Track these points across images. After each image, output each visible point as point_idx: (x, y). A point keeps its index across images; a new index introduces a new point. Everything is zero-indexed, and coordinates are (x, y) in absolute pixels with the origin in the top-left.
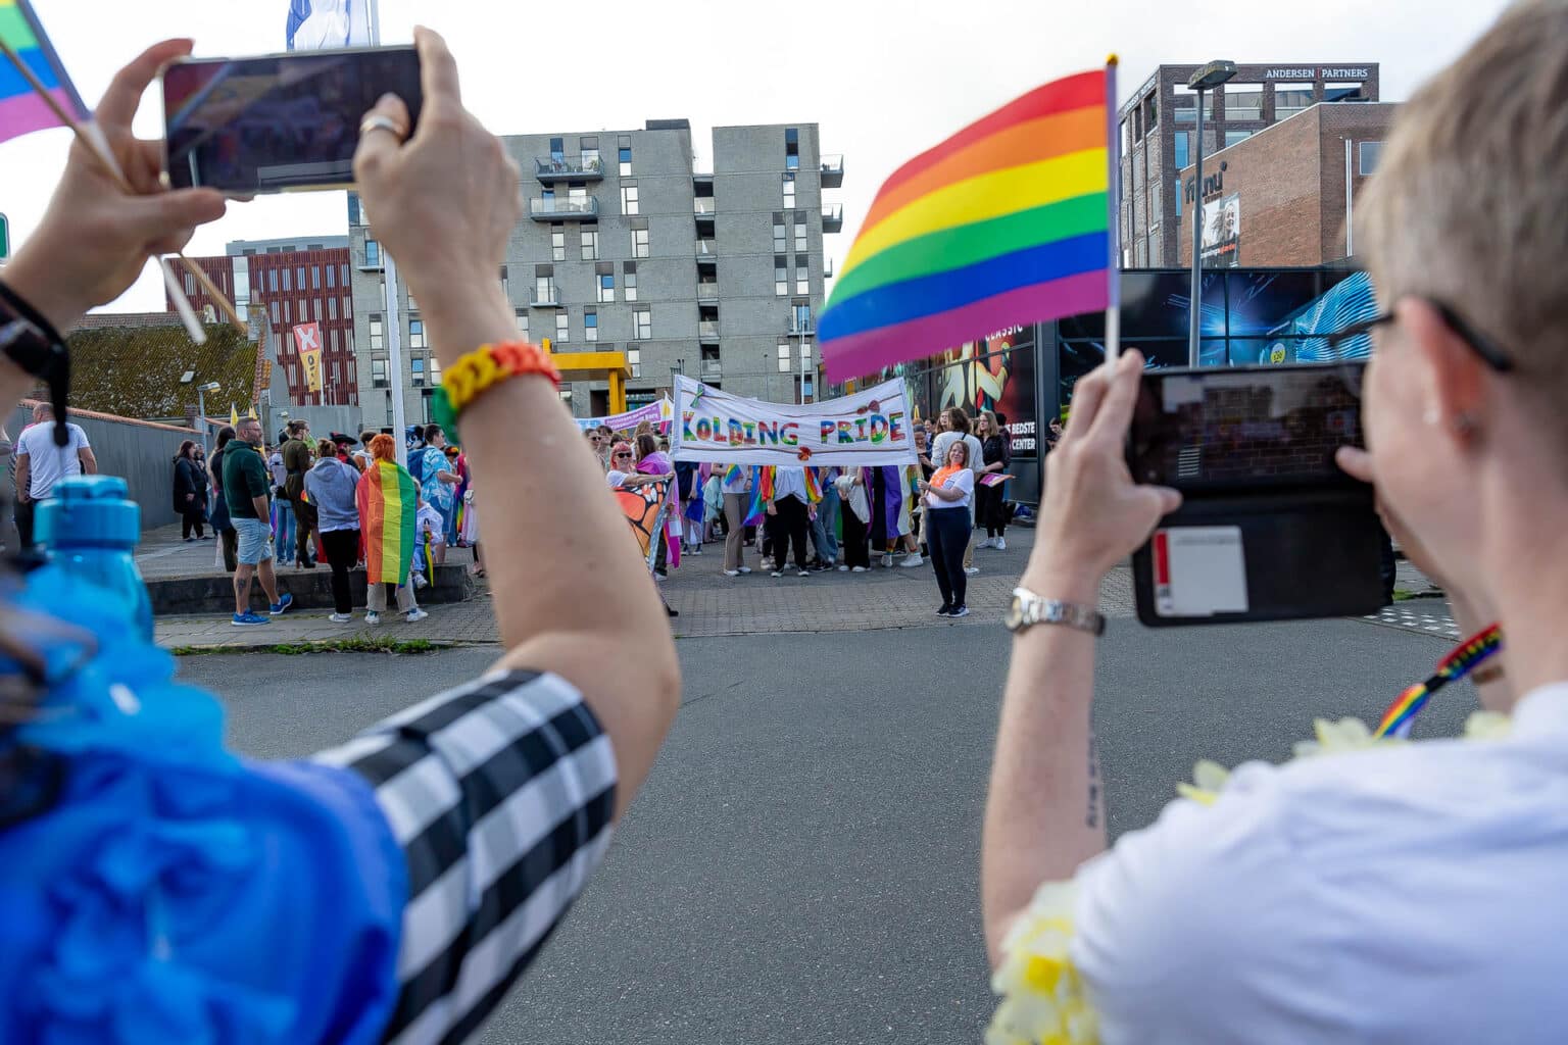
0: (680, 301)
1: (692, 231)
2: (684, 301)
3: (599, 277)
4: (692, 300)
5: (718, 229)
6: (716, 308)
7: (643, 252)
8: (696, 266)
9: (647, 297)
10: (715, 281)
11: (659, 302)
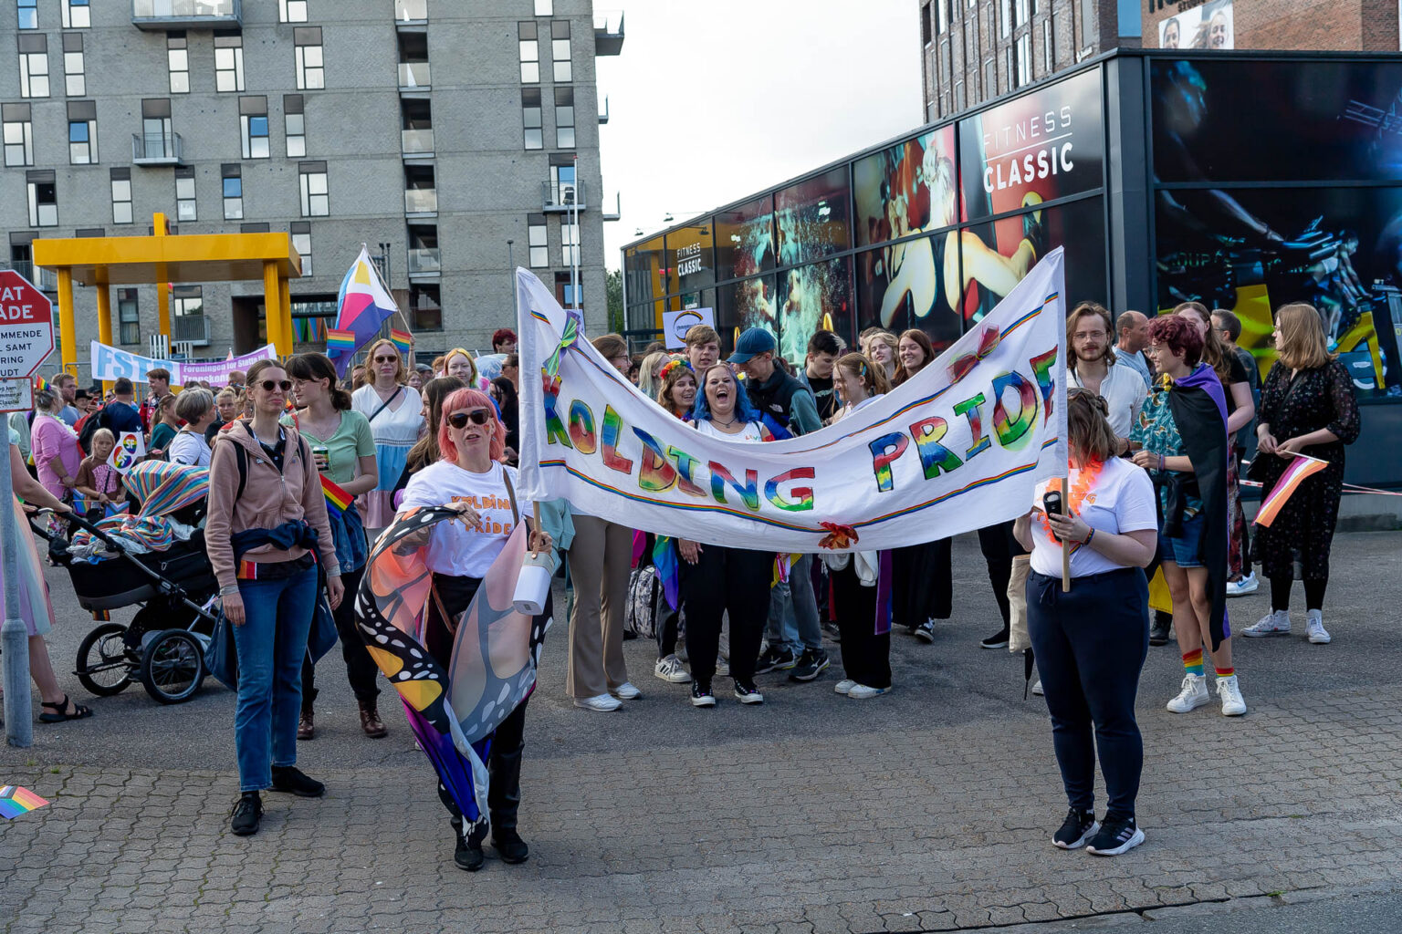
0: (374, 157)
1: (391, 49)
2: (382, 156)
3: (244, 119)
4: (392, 156)
5: (433, 44)
6: (431, 168)
7: (315, 80)
8: (398, 103)
9: (321, 151)
10: (429, 127)
11: (342, 158)
